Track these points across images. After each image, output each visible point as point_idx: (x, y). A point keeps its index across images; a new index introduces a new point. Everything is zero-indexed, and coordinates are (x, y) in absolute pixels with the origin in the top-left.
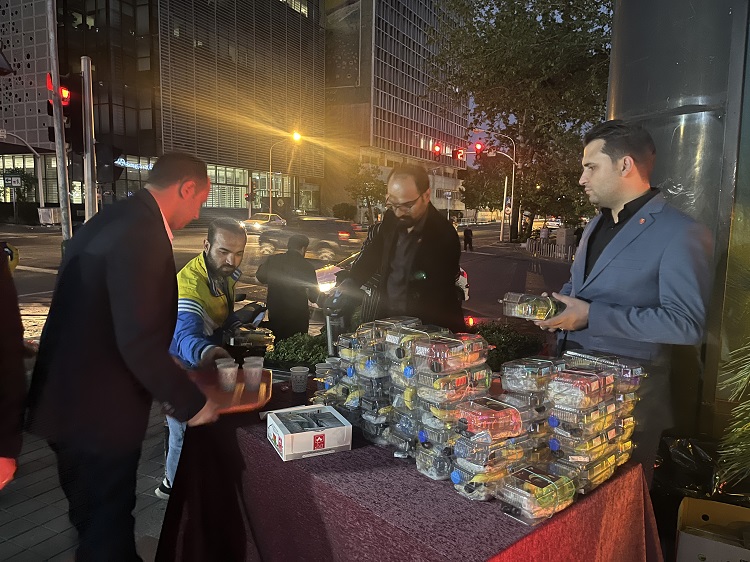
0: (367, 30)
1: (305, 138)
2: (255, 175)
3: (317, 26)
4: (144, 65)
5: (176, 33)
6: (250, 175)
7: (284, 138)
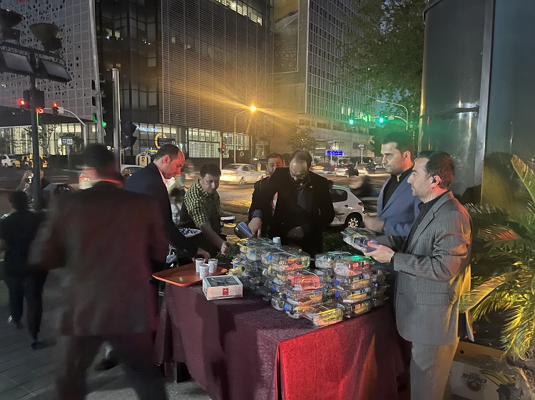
0: (303, 32)
1: (259, 109)
2: (225, 135)
3: (269, 31)
4: (152, 63)
5: (173, 40)
6: (222, 135)
7: (244, 110)
